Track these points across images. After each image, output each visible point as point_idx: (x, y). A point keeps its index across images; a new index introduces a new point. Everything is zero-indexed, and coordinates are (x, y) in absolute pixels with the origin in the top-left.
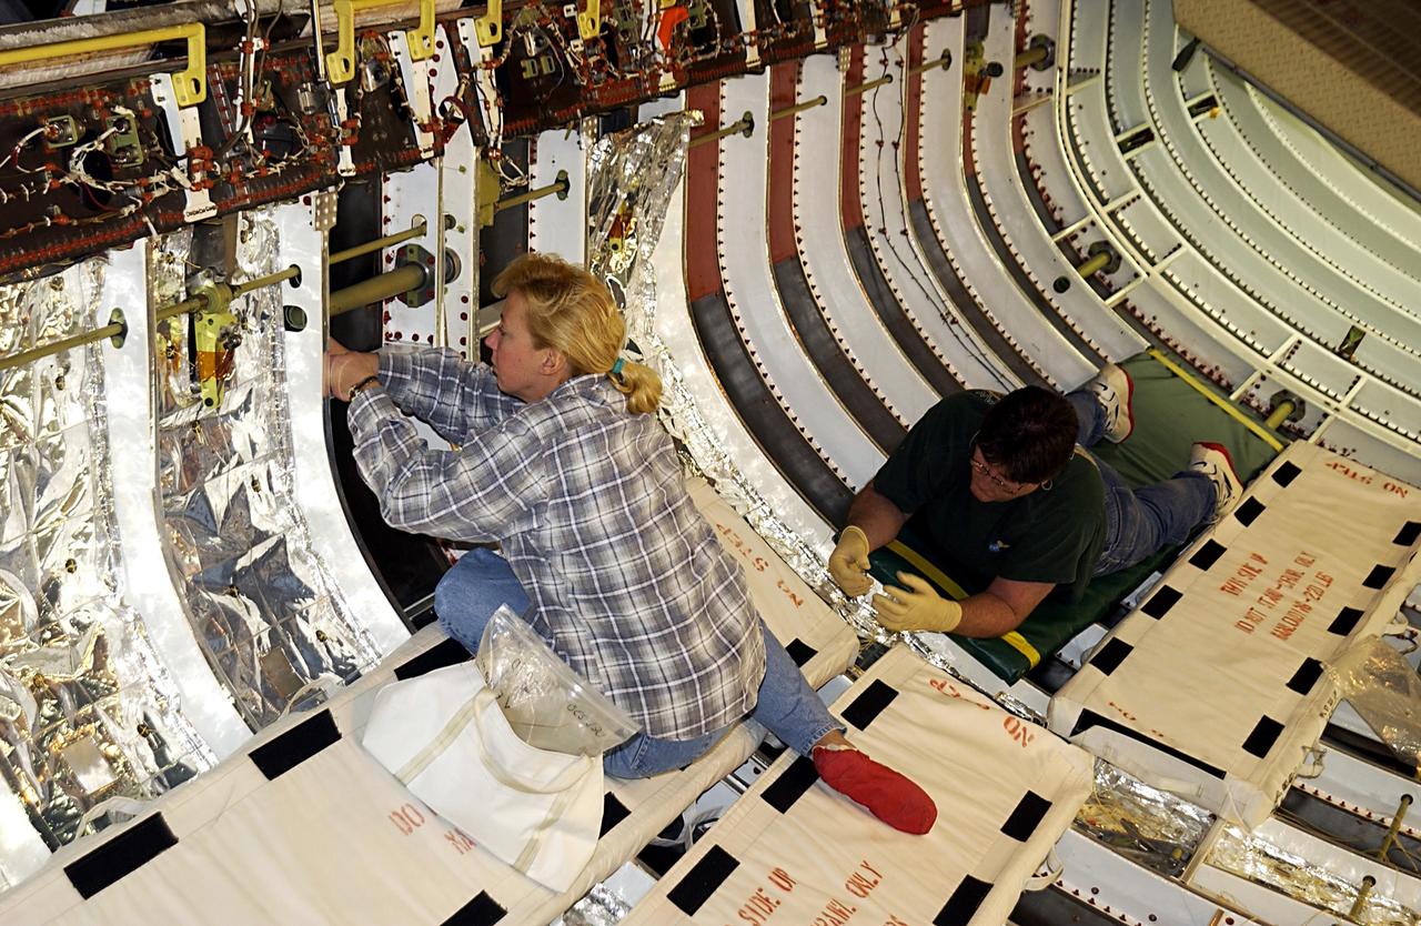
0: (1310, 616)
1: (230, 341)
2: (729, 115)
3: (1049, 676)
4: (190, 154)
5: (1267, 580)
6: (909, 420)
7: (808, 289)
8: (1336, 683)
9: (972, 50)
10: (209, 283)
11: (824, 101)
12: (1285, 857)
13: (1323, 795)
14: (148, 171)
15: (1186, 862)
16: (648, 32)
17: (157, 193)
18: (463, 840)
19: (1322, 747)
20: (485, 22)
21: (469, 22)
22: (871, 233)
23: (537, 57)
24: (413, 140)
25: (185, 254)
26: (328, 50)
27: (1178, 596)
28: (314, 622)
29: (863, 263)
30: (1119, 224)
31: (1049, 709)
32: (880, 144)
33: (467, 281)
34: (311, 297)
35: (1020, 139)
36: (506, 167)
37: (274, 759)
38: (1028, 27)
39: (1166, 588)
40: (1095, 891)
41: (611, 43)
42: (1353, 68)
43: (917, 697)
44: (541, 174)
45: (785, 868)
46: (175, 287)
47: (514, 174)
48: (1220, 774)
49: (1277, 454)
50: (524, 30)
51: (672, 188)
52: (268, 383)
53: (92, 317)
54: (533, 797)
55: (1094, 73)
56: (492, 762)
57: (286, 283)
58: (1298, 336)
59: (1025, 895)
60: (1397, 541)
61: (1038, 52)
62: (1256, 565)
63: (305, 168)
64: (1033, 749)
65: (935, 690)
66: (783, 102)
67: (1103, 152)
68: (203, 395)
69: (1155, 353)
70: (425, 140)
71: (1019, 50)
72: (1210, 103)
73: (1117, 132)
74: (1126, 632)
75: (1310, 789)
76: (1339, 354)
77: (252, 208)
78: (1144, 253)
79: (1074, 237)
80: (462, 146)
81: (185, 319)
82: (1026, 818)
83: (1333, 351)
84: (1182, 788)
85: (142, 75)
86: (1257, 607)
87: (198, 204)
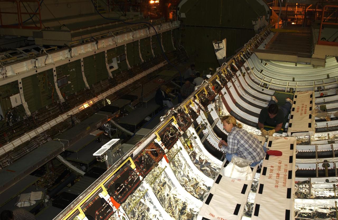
0: (307, 110)
1: (191, 144)
2: (223, 93)
3: (285, 131)
4: (179, 128)
5: (300, 109)
6: (259, 113)
7: (239, 105)
8: (313, 116)
9: (242, 73)
10: (186, 139)
11: (231, 86)
12: (319, 136)
13: (318, 127)
14: (176, 132)
15: (310, 143)
16: (212, 90)
17: (178, 134)
18: (239, 180)
19: (316, 123)
20: (197, 99)
21: (196, 100)
22: (242, 96)
23: (203, 99)
24: (197, 114)
25: (183, 138)
26: (185, 111)
27: (293, 115)
28: (213, 166)
29: (243, 99)
30: (264, 80)
31: (287, 134)
32: (238, 87)
33: (209, 124)
34: (196, 135)
35: (250, 78)
36: (206, 111)
37: (218, 182)
38: (245, 67)
39: (291, 115)
40: (302, 150)
41: (209, 93)
42: (279, 54)
43: (274, 141)
44: (209, 110)
45: (272, 165)
46: (183, 141)
47: (207, 112)
48: (308, 132)
49: (294, 95)
50: (201, 97)
51: (222, 103)
52: (196, 145)
53: (178, 149)
54: (244, 173)
55: (254, 68)
56: (238, 171)
57: (193, 135)
58: (288, 82)
59: (296, 155)
60: (311, 97)
61: (248, 69)
62: (298, 108)
63: (189, 123)
64: (288, 139)
65: (275, 139)
66: (228, 89)
67: (259, 75)
68: (191, 150)
69: (276, 92)
70: (198, 114)
71: (246, 70)
72: (266, 64)
73: (259, 72)
74: (290, 122)
75: (317, 127)
76: (293, 81)
77: (186, 130)
78: (269, 82)
79: (261, 84)
80: (201, 112)
81: (186, 144)
82: (292, 147)
83: (292, 81)
84: (305, 135)
85: (171, 124)
86: (301, 112)
87: (182, 133)
